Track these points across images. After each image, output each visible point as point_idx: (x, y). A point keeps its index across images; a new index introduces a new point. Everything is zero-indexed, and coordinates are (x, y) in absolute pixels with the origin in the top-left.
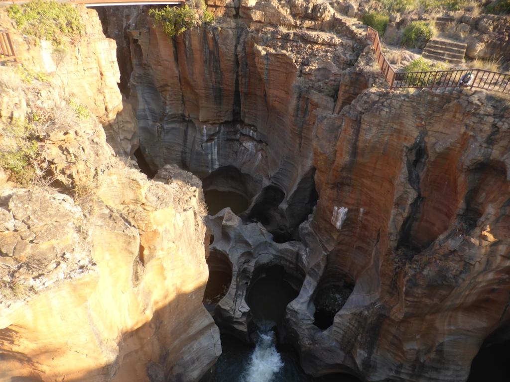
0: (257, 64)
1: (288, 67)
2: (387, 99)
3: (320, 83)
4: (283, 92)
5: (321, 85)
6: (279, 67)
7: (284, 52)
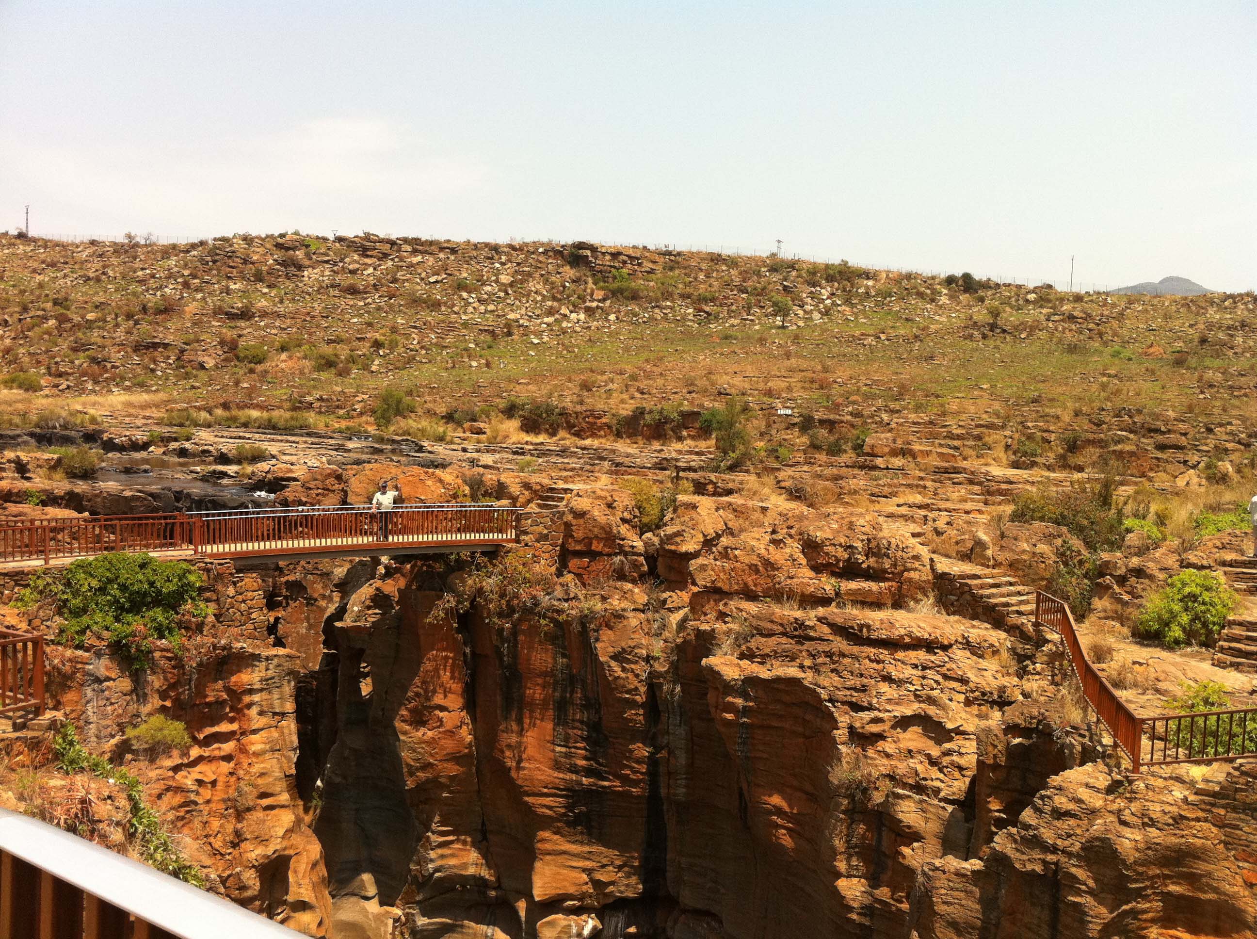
0: (713, 710)
1: (808, 717)
2: (1130, 800)
3: (912, 762)
4: (798, 794)
5: (920, 768)
6: (781, 716)
7: (792, 671)
